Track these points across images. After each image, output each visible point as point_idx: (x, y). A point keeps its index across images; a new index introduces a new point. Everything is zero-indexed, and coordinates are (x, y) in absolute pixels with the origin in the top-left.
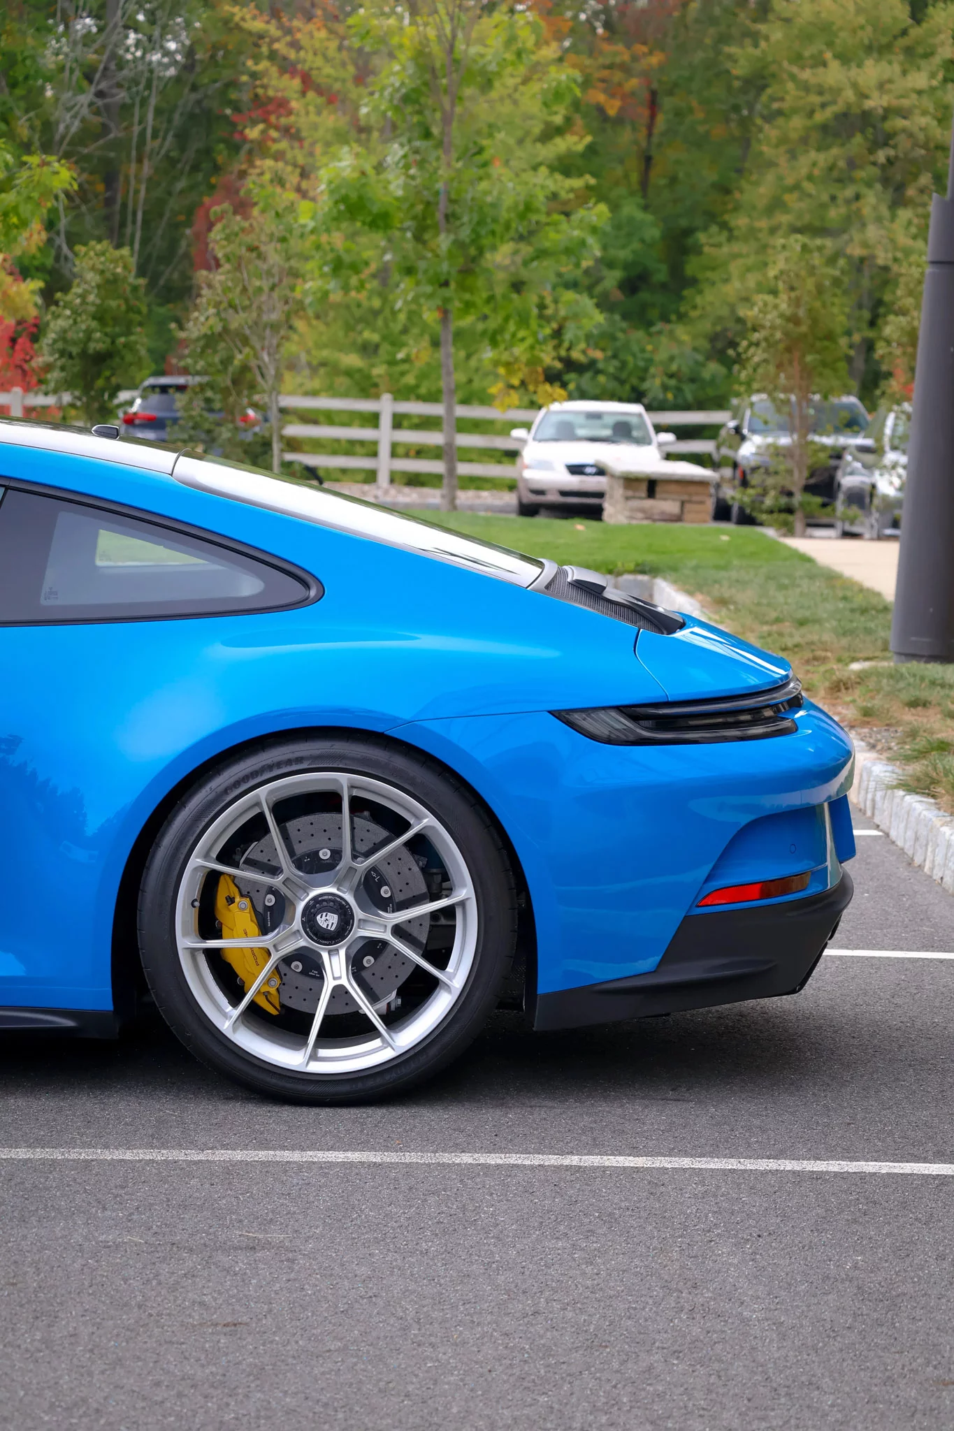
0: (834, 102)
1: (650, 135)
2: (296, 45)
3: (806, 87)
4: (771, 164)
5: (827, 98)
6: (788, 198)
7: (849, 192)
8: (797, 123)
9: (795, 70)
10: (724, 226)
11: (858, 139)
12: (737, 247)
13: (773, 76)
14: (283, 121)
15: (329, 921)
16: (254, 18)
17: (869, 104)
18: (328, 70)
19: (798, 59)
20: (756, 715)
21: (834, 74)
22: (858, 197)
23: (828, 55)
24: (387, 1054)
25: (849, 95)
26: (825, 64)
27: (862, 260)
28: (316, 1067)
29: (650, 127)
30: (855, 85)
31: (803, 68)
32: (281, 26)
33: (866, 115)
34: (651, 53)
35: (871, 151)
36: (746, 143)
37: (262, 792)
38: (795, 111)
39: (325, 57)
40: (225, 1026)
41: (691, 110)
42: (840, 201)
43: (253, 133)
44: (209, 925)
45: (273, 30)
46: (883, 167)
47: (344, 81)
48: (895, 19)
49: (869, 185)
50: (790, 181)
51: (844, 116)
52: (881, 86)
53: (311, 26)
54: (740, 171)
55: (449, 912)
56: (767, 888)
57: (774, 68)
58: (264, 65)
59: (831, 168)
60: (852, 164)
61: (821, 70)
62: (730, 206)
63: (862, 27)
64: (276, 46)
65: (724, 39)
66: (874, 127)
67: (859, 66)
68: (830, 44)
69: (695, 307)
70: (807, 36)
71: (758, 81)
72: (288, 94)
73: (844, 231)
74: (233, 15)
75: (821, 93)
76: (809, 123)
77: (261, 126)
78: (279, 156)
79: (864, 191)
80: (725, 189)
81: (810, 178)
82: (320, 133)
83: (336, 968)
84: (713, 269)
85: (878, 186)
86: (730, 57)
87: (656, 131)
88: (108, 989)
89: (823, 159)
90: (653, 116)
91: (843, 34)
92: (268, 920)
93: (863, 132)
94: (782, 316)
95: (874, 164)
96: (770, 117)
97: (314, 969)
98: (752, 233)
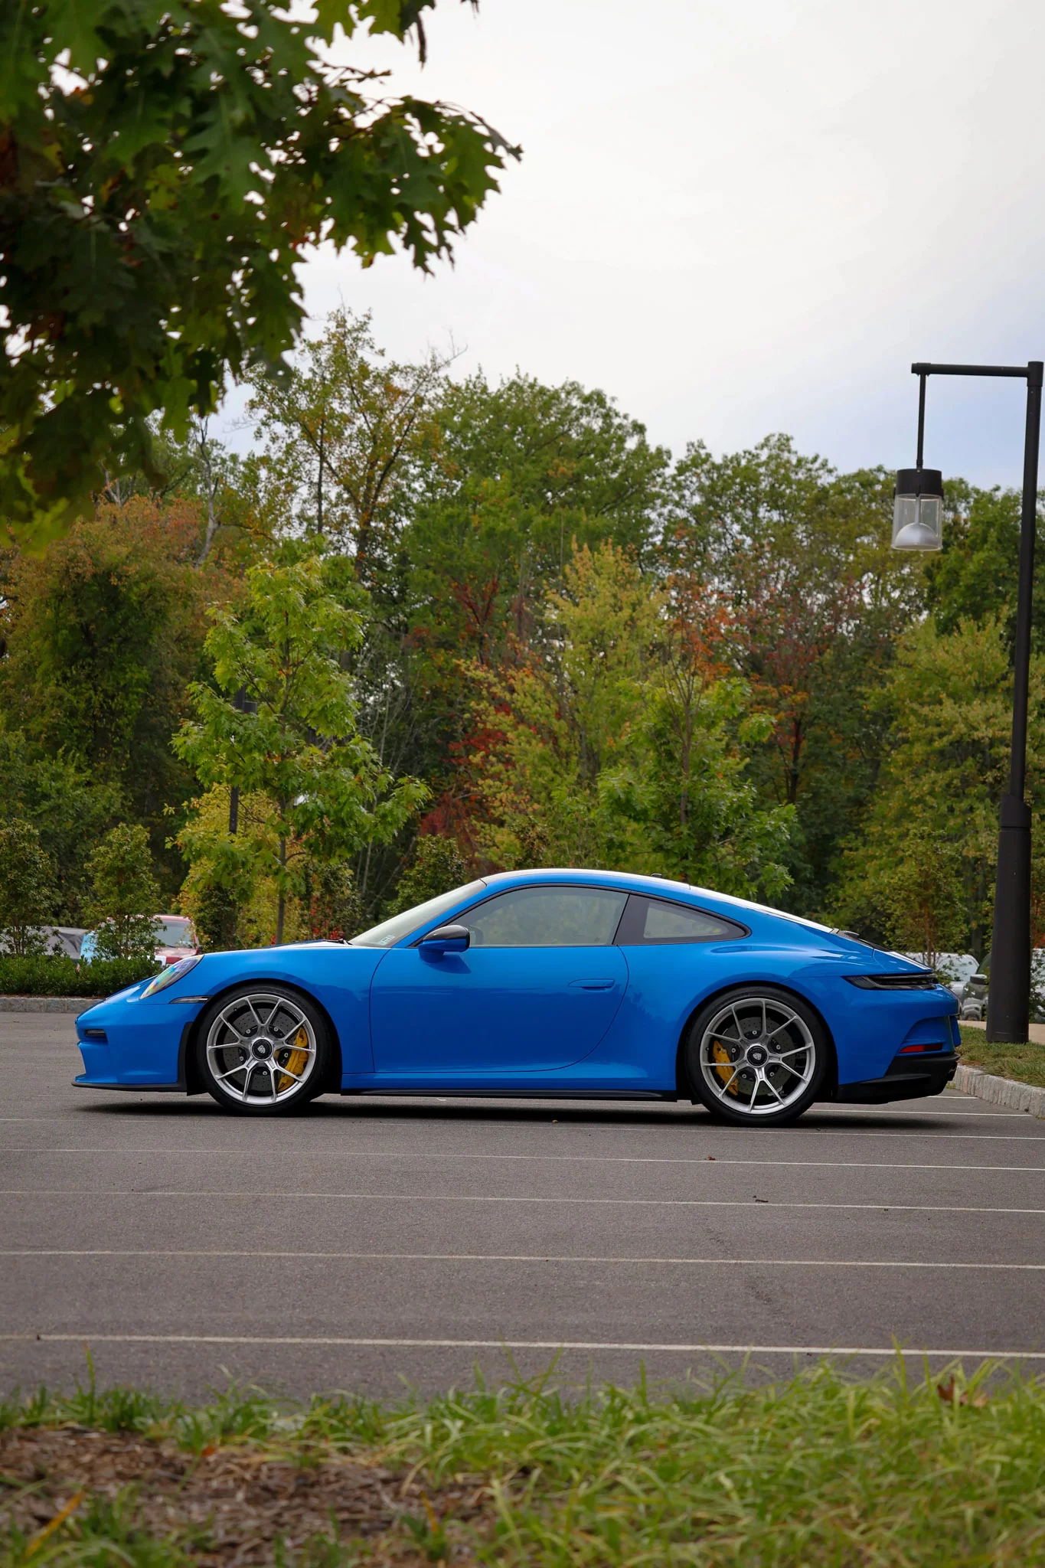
0: (950, 733)
1: (796, 758)
2: (512, 691)
3: (926, 721)
4: (898, 782)
5: (943, 728)
6: (916, 809)
7: (964, 805)
8: (919, 749)
9: (915, 706)
10: (859, 832)
11: (970, 761)
12: (871, 850)
13: (898, 710)
14: (499, 748)
15: (757, 1056)
16: (476, 668)
17: (976, 735)
18: (536, 708)
19: (918, 697)
20: (919, 981)
21: (948, 710)
22: (971, 809)
23: (944, 696)
24: (781, 1107)
25: (961, 727)
26: (941, 703)
27: (977, 860)
28: (754, 1112)
29: (796, 752)
30: (965, 719)
31: (922, 704)
32: (497, 675)
33: (976, 743)
34: (795, 692)
35: (981, 772)
36: (876, 765)
37: (732, 1006)
38: (918, 739)
39: (533, 697)
40: (719, 1096)
41: (830, 737)
42: (957, 813)
43: (476, 759)
44: (711, 1058)
45: (492, 679)
46: (991, 785)
47: (547, 716)
48: (996, 667)
49: (980, 799)
50: (915, 796)
51: (957, 743)
52: (987, 719)
53: (521, 675)
54: (871, 788)
55: (804, 1052)
56: (928, 1047)
57: (898, 704)
58: (484, 705)
59: (948, 785)
60: (966, 782)
61: (937, 707)
62: (865, 816)
63: (970, 673)
64: (494, 689)
65: (857, 679)
66: (983, 752)
67: (968, 703)
68: (944, 687)
69: (837, 900)
70: (924, 680)
71: (887, 715)
72: (504, 727)
73: (961, 837)
74: (458, 665)
75: (939, 725)
76: (929, 749)
77: (482, 753)
78: (496, 776)
79: (976, 805)
80: (859, 802)
81: (931, 793)
82: (530, 757)
83: (761, 1075)
84: (852, 868)
85: (988, 801)
86: (862, 696)
87: (801, 755)
88: (674, 1082)
89: (942, 778)
90: (798, 743)
91: (954, 678)
92: (733, 1057)
93: (973, 756)
94: (915, 883)
95: (984, 782)
96: (894, 745)
97: (752, 1077)
98: (883, 840)
